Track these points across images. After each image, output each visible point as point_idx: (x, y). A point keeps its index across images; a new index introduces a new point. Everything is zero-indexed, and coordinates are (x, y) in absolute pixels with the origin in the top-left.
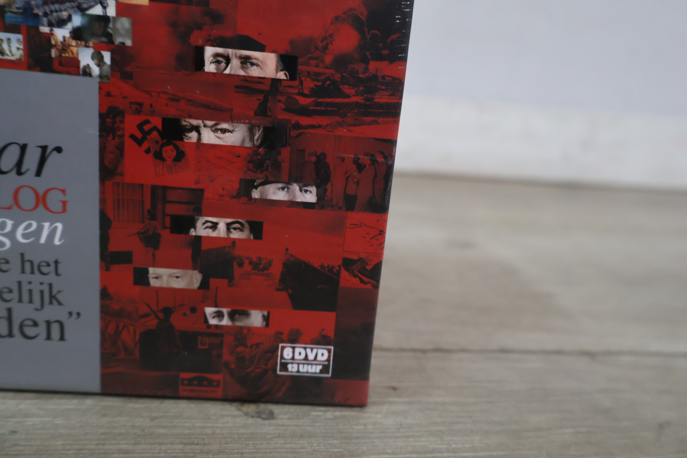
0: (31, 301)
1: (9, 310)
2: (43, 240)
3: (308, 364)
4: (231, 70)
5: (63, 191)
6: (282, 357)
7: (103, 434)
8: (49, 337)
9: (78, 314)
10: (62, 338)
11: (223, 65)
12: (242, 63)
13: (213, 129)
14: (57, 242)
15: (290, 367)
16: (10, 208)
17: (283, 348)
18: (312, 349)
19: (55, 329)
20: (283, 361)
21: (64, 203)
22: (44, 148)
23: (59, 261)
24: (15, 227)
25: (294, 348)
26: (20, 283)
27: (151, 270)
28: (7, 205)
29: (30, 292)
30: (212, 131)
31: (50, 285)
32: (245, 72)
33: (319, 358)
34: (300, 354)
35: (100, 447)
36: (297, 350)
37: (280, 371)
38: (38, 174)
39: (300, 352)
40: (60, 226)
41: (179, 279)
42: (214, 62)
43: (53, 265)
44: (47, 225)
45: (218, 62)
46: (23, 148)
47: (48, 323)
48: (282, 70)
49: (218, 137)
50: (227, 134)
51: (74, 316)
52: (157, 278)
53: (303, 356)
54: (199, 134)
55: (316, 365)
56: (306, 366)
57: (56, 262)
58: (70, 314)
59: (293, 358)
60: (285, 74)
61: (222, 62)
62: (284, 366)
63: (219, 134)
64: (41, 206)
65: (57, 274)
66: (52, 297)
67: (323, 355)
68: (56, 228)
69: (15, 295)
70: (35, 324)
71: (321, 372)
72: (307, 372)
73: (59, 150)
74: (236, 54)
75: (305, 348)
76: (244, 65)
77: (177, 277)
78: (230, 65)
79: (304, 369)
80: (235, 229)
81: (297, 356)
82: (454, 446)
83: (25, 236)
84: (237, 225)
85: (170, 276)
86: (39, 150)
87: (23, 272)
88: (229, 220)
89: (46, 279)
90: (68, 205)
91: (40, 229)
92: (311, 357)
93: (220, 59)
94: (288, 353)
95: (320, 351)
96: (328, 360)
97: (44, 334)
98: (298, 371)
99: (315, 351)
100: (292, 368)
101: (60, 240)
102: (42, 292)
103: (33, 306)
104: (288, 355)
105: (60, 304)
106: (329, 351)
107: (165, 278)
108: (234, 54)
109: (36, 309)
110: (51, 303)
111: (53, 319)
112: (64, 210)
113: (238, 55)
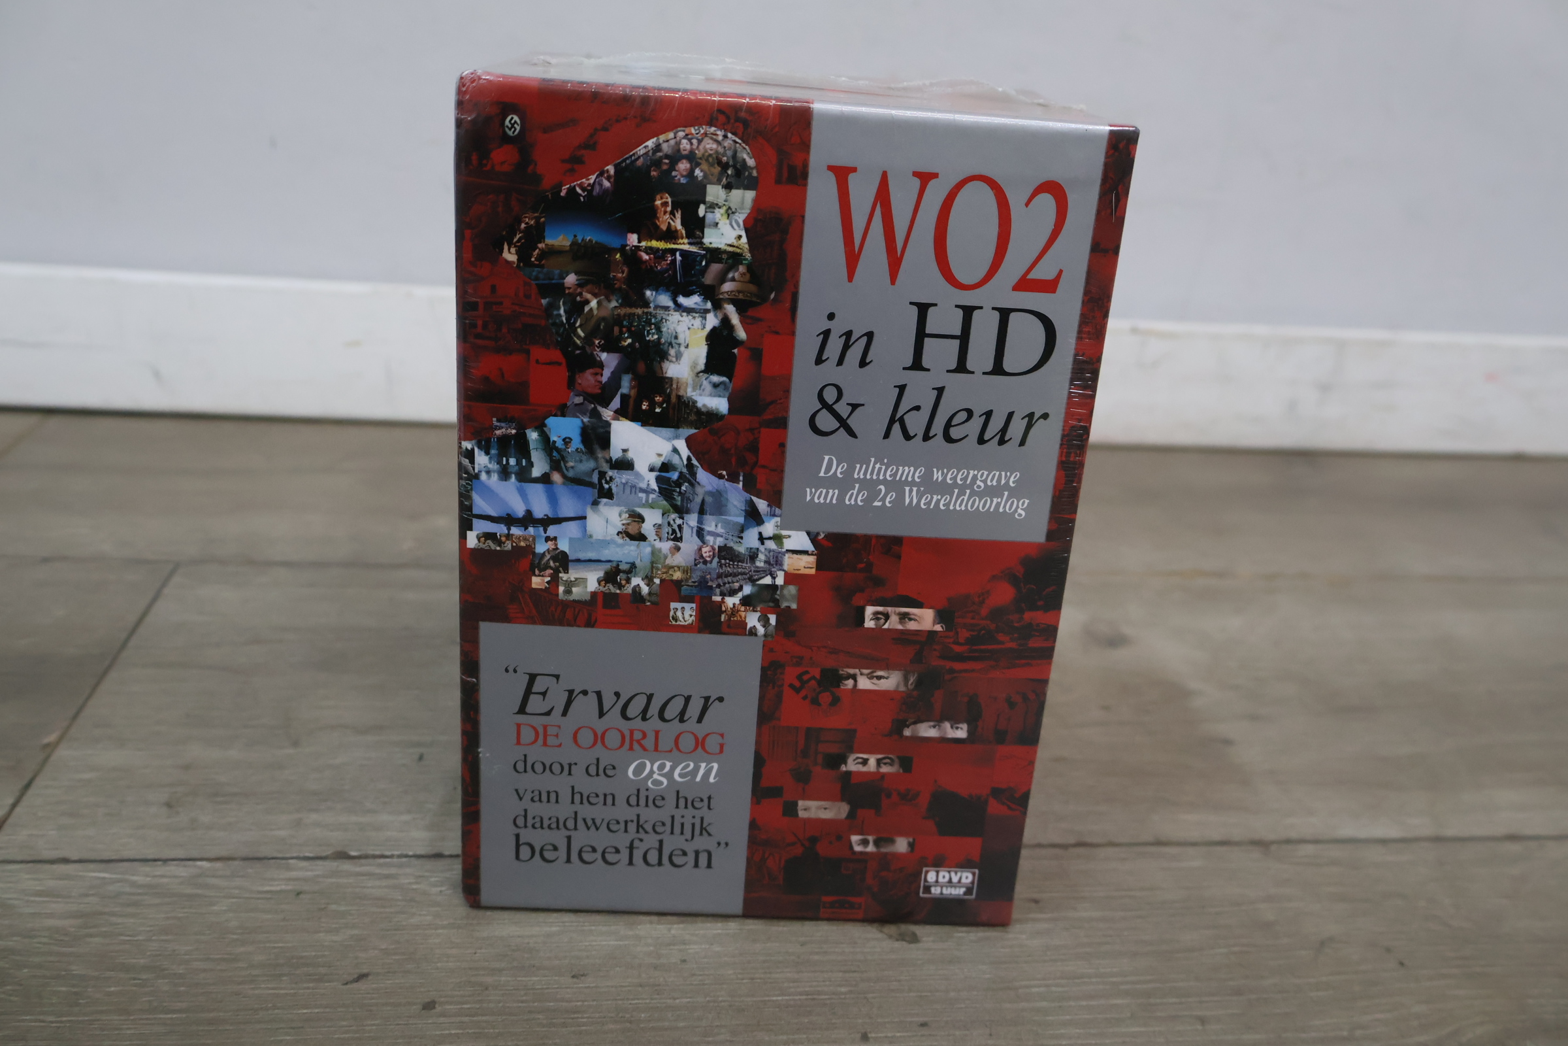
0: (682, 833)
1: (661, 842)
2: (698, 779)
3: (951, 887)
4: (890, 623)
5: (722, 735)
6: (926, 880)
7: (764, 962)
8: (696, 865)
9: (727, 844)
10: (709, 866)
11: (882, 621)
12: (900, 619)
13: (869, 676)
14: (712, 780)
15: (933, 890)
16: (671, 751)
17: (927, 872)
18: (956, 873)
19: (703, 859)
20: (926, 884)
21: (722, 746)
22: (707, 699)
23: (712, 796)
24: (673, 769)
25: (938, 872)
26: (673, 817)
27: (801, 803)
28: (669, 749)
29: (682, 825)
30: (868, 678)
31: (702, 819)
32: (903, 626)
33: (964, 880)
34: (944, 877)
35: (768, 975)
36: (941, 874)
37: (923, 893)
38: (700, 720)
39: (944, 876)
40: (716, 766)
41: (827, 810)
42: (873, 619)
43: (706, 801)
44: (703, 765)
45: (878, 619)
46: (688, 699)
47: (697, 853)
48: (938, 624)
49: (873, 683)
50: (882, 680)
51: (723, 845)
52: (805, 810)
53: (947, 879)
54: (856, 681)
55: (960, 887)
56: (949, 889)
57: (709, 798)
58: (719, 844)
59: (937, 881)
60: (942, 626)
61: (881, 618)
62: (927, 889)
63: (875, 680)
64: (700, 748)
65: (709, 808)
66: (702, 828)
67: (967, 878)
68: (712, 767)
69: (668, 828)
70: (685, 854)
71: (965, 894)
72: (951, 894)
73: (721, 699)
74: (895, 611)
75: (949, 872)
76: (903, 621)
77: (825, 809)
78: (888, 621)
79: (947, 891)
80: (885, 764)
81: (941, 879)
82: (1102, 970)
83: (681, 775)
84: (888, 761)
85: (819, 808)
86: (703, 701)
87: (677, 807)
88: (880, 756)
89: (698, 814)
90: (725, 748)
91: (697, 769)
92: (955, 879)
93: (879, 616)
94: (931, 877)
95: (965, 875)
96: (973, 883)
97: (692, 862)
98: (942, 893)
99: (959, 874)
100: (935, 891)
101: (714, 779)
102: (693, 825)
103: (683, 838)
104: (932, 878)
105: (709, 834)
106: (974, 874)
107: (813, 810)
108: (893, 611)
109: (687, 840)
110: (701, 834)
111: (701, 849)
112: (721, 751)
113: (897, 612)
